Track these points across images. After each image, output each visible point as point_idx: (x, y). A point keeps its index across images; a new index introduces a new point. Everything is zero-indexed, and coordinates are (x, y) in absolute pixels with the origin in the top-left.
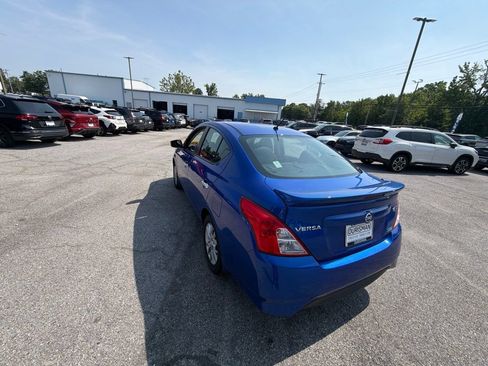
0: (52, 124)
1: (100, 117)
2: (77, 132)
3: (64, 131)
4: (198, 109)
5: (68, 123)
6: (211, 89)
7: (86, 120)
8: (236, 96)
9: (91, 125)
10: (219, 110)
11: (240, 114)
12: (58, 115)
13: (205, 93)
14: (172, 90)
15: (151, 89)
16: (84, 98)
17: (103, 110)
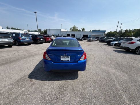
0: (42, 40)
1: (52, 38)
2: (47, 41)
3: (44, 41)
4: (78, 35)
5: (45, 40)
6: (83, 30)
7: (49, 39)
8: (90, 31)
9: (50, 40)
10: (84, 35)
11: (90, 36)
12: (43, 38)
13: (81, 31)
14: (72, 31)
15: (67, 31)
16: (53, 34)
17: (53, 36)
